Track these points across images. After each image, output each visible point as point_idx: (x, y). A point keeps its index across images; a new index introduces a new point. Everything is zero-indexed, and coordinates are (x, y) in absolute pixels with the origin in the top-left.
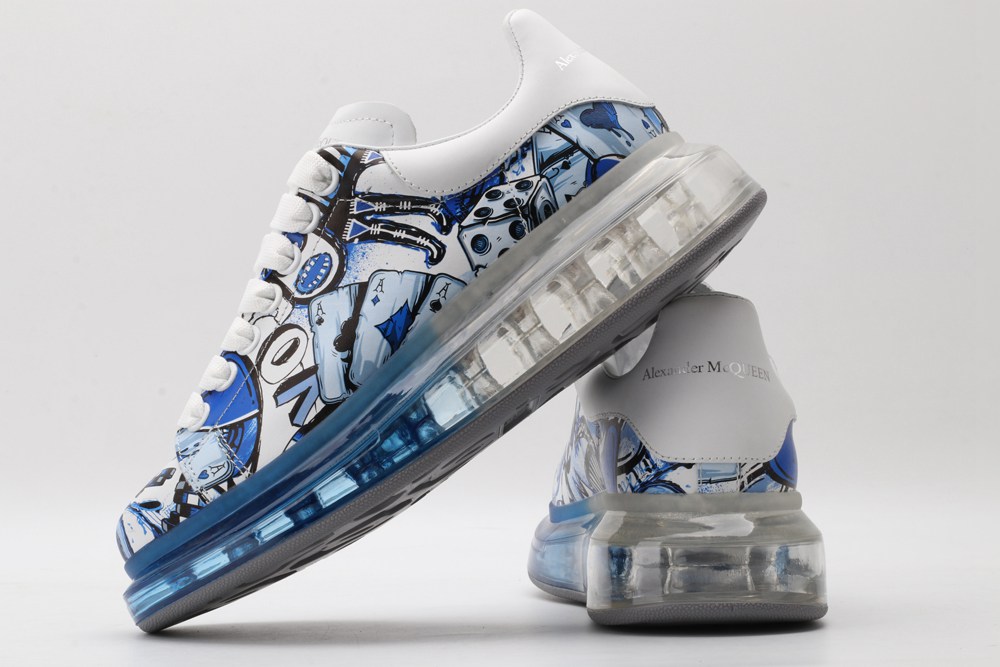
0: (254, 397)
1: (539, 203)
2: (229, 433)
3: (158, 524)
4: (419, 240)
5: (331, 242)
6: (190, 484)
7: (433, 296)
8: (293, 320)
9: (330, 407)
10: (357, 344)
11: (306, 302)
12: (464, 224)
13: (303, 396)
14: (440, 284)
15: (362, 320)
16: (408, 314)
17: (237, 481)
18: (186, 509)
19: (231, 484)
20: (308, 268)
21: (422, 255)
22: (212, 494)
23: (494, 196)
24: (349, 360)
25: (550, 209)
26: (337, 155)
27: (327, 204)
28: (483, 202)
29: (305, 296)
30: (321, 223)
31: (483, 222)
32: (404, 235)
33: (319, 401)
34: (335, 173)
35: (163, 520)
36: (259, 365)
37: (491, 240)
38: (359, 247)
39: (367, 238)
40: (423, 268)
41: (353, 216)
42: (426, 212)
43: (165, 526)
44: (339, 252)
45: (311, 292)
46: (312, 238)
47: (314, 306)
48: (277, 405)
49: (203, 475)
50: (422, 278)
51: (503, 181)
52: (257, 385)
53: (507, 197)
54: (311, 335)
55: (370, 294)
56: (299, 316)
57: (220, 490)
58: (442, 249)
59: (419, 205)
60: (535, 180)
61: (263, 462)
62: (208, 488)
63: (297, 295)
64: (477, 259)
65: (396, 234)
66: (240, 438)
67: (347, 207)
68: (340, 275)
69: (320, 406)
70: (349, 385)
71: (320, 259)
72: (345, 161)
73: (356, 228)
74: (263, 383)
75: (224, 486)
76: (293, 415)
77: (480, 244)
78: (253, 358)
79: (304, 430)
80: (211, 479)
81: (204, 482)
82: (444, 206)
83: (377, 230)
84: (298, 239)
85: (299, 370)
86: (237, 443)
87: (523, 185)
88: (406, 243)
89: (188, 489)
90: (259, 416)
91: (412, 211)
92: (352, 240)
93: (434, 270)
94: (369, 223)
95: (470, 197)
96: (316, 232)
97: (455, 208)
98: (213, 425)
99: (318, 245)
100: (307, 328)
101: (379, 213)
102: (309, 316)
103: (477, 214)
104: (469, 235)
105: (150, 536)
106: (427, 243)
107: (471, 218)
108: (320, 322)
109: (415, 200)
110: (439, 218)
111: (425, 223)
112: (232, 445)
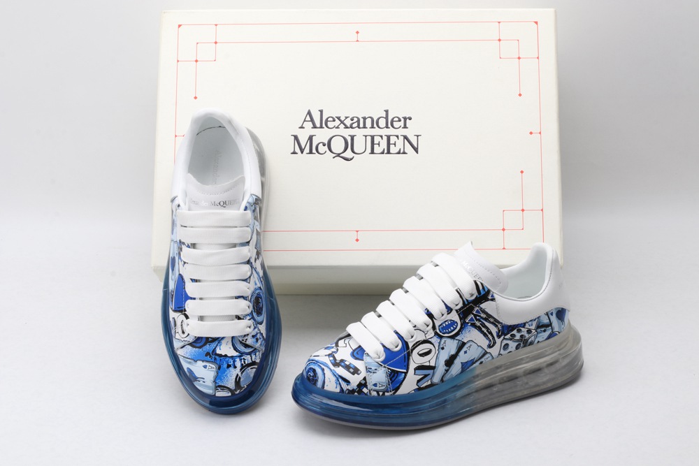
0: (406, 364)
1: (530, 341)
2: (391, 373)
3: (345, 389)
4: (489, 336)
5: (461, 319)
6: (368, 384)
7: (482, 360)
8: (432, 340)
9: (432, 385)
10: (453, 366)
11: (441, 337)
12: (506, 337)
13: (426, 376)
14: (488, 355)
15: (458, 358)
16: (473, 362)
17: (386, 394)
18: (360, 392)
19: (384, 394)
20: (447, 323)
21: (487, 342)
22: (374, 394)
23: (519, 331)
24: (447, 371)
25: (531, 343)
26: (481, 288)
27: (466, 303)
28: (515, 332)
29: (441, 334)
30: (460, 309)
31: (511, 339)
32: (485, 331)
33: (430, 381)
34: (476, 294)
35: (348, 389)
36: (412, 350)
37: (510, 347)
38: (469, 328)
39: (474, 325)
40: (485, 347)
41: (473, 314)
42: (496, 326)
43: (347, 392)
44: (462, 325)
45: (444, 334)
46: (454, 313)
47: (443, 340)
48: (415, 374)
49: (375, 385)
50: (484, 351)
51: (524, 327)
52: (408, 359)
53: (522, 333)
54: (437, 352)
55: (465, 349)
56: (435, 340)
57: (378, 394)
58: (495, 343)
59: (496, 322)
60: (534, 331)
61: (400, 392)
62: (374, 391)
63: (438, 331)
64: (502, 352)
65: (483, 329)
66: (395, 379)
67: (473, 309)
68: (457, 334)
69: (429, 383)
70: (442, 380)
71: (453, 323)
72: (482, 293)
73: (472, 319)
74: (411, 360)
75: (381, 393)
76: (418, 381)
77: (506, 346)
78: (411, 345)
79: (420, 389)
80: (377, 388)
81: (374, 388)
82: (503, 327)
83: (478, 324)
84: (449, 310)
85: (427, 364)
86: (393, 379)
87: (529, 331)
88: (485, 335)
89: (365, 385)
90: (406, 373)
91: (492, 323)
92: (468, 323)
93: (489, 350)
94: (477, 320)
95: (512, 328)
96: (457, 311)
97: (506, 330)
98: (385, 364)
99: (454, 317)
100: (437, 348)
101: (482, 318)
102: (440, 343)
103: (511, 335)
104: (505, 342)
105: (338, 390)
106: (491, 338)
107: (508, 336)
108: (443, 348)
109: (496, 320)
110: (499, 331)
111: (494, 330)
112: (391, 379)
